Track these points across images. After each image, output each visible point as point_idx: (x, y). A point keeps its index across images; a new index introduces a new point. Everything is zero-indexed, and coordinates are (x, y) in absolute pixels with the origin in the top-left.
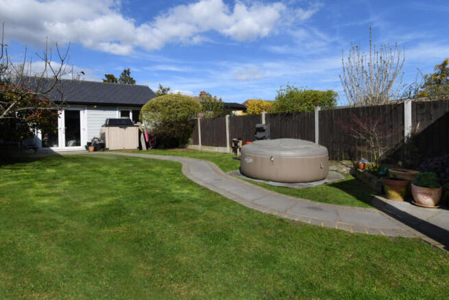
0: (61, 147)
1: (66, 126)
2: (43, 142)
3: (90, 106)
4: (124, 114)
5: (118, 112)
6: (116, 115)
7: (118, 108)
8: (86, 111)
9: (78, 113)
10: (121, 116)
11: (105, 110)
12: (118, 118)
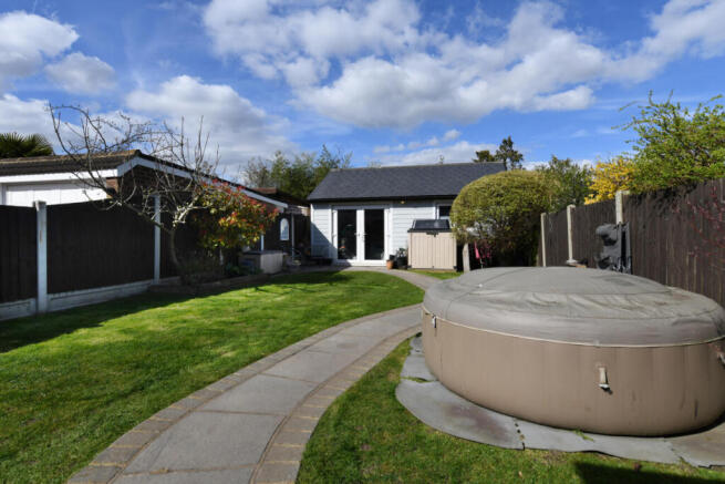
0: (359, 261)
1: (366, 231)
2: (340, 252)
3: (397, 201)
4: (444, 211)
5: (434, 208)
6: (431, 213)
7: (435, 202)
8: (392, 209)
9: (381, 213)
10: (441, 215)
11: (415, 207)
12: (434, 218)
